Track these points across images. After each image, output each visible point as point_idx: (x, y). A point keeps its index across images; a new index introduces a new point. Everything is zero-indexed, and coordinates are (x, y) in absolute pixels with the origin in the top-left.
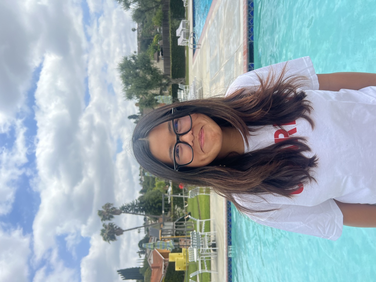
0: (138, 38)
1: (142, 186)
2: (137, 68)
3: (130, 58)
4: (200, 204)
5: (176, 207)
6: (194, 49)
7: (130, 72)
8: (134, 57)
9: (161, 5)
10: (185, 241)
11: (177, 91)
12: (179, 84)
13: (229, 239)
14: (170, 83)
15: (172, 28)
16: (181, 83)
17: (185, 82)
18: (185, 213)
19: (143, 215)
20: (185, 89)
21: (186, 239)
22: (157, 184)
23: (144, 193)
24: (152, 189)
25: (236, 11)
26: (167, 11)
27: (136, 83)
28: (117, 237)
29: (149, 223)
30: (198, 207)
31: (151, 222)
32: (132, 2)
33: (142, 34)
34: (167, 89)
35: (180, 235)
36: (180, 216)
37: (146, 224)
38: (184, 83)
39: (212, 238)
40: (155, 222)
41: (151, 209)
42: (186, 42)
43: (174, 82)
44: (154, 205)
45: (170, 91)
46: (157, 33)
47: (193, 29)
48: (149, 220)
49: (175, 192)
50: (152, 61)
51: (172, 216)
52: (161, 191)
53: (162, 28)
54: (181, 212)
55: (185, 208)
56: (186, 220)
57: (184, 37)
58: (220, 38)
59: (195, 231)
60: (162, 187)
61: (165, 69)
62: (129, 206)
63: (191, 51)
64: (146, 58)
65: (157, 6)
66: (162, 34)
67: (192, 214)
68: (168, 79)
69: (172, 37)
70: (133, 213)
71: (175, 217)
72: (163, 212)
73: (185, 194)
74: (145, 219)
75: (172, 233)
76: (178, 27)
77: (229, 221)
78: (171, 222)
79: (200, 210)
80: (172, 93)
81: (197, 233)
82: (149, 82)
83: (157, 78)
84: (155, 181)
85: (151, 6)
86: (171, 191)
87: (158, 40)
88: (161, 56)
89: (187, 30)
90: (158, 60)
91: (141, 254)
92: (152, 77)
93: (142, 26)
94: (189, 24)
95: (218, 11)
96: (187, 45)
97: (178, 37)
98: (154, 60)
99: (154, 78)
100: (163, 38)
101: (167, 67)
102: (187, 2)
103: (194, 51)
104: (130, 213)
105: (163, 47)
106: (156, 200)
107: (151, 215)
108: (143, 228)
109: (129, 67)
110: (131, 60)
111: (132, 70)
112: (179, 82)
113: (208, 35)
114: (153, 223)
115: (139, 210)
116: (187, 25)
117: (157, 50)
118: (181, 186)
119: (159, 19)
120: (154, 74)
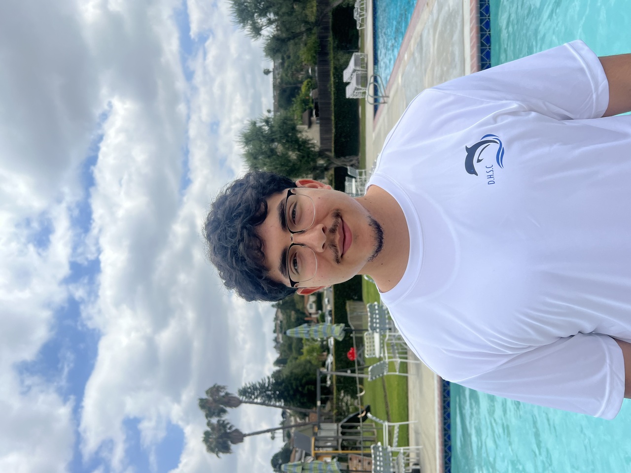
0: (274, 86)
1: (279, 352)
2: (273, 141)
3: (261, 122)
4: (387, 391)
5: (342, 395)
6: (376, 104)
7: (261, 147)
8: (267, 121)
9: (315, 28)
10: (360, 461)
11: (345, 180)
12: (348, 168)
14: (332, 166)
15: (335, 68)
16: (352, 166)
17: (359, 163)
18: (359, 406)
19: (280, 407)
20: (358, 177)
21: (361, 457)
22: (305, 349)
23: (282, 365)
24: (296, 358)
25: (456, 37)
26: (327, 37)
27: (271, 166)
28: (233, 447)
29: (291, 421)
30: (385, 396)
31: (296, 420)
32: (266, 25)
33: (282, 79)
34: (325, 175)
35: (350, 448)
36: (349, 412)
37: (286, 425)
38: (357, 164)
39: (413, 458)
40: (303, 421)
41: (294, 395)
42: (362, 91)
43: (338, 163)
44: (300, 389)
45: (331, 178)
46: (308, 77)
47: (374, 69)
48: (291, 415)
49: (340, 365)
50: (299, 127)
51: (335, 411)
52: (314, 362)
53: (316, 68)
54: (351, 405)
55: (359, 399)
56: (361, 420)
57: (357, 83)
59: (379, 444)
60: (315, 354)
61: (322, 140)
62: (254, 388)
63: (369, 109)
64: (289, 122)
65: (309, 30)
66: (317, 79)
67: (372, 408)
68: (329, 159)
69: (335, 83)
70: (263, 404)
71: (341, 414)
72: (319, 403)
73: (359, 372)
74: (283, 414)
75: (335, 443)
76: (346, 65)
77: (447, 428)
78: (332, 422)
79: (389, 404)
80: (335, 183)
81: (385, 447)
82: (294, 165)
83: (308, 157)
84: (302, 344)
85: (298, 31)
86: (332, 363)
87: (309, 88)
88: (315, 116)
89: (362, 71)
90: (310, 124)
92: (299, 155)
93: (282, 64)
94: (366, 59)
95: (421, 36)
96: (363, 97)
97: (346, 82)
98: (303, 124)
99: (303, 157)
100: (318, 85)
101: (324, 136)
102: (363, 20)
103: (376, 109)
104: (257, 403)
105: (319, 101)
106: (304, 378)
107: (294, 408)
108: (281, 431)
109: (259, 138)
110: (263, 126)
111: (264, 143)
112: (348, 164)
113: (402, 79)
114: (300, 423)
115: (272, 396)
116: (362, 62)
117: (307, 107)
118: (350, 355)
119: (312, 51)
120: (302, 150)
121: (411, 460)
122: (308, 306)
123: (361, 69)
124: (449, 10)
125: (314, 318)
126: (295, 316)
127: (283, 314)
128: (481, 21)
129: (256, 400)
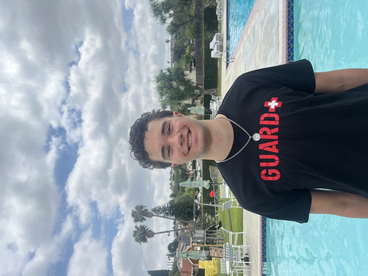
0: (171, 49)
1: (172, 190)
2: (171, 80)
3: (165, 70)
4: (231, 215)
5: (206, 215)
6: (227, 62)
7: (165, 84)
8: (168, 70)
9: (195, 19)
10: (216, 250)
11: (210, 102)
12: (212, 96)
13: (263, 255)
14: (202, 94)
15: (205, 41)
16: (213, 94)
17: (217, 92)
18: (216, 221)
19: (173, 219)
20: (217, 100)
21: (216, 248)
22: (186, 189)
23: (174, 197)
24: (181, 194)
25: (274, 30)
26: (200, 23)
27: (170, 94)
28: (148, 239)
29: (178, 227)
30: (230, 217)
31: (181, 227)
32: (168, 18)
33: (175, 45)
34: (199, 98)
35: (211, 243)
36: (210, 224)
37: (176, 229)
40: (185, 227)
41: (181, 213)
42: (220, 54)
43: (206, 92)
44: (184, 210)
45: (201, 100)
46: (190, 44)
47: (227, 42)
48: (178, 224)
49: (205, 199)
50: (185, 72)
51: (202, 223)
52: (191, 196)
53: (195, 40)
54: (211, 220)
55: (216, 217)
56: (217, 229)
57: (217, 50)
58: (257, 55)
59: (227, 243)
60: (192, 192)
61: (197, 79)
62: (160, 208)
63: (224, 64)
64: (180, 70)
65: (192, 20)
66: (195, 46)
67: (222, 223)
68: (201, 90)
69: (205, 49)
70: (164, 217)
71: (206, 225)
72: (194, 219)
73: (216, 204)
74: (174, 223)
75: (203, 241)
76: (211, 40)
78: (201, 230)
79: (232, 222)
81: (230, 245)
82: (182, 93)
83: (190, 89)
85: (185, 21)
86: (200, 197)
87: (190, 51)
88: (193, 66)
89: (220, 43)
90: (191, 70)
91: (170, 257)
92: (185, 88)
93: (176, 37)
94: (222, 36)
95: (254, 27)
96: (220, 57)
97: (211, 49)
98: (187, 70)
99: (187, 89)
100: (195, 49)
101: (199, 77)
102: (221, 15)
103: (227, 64)
104: (161, 217)
105: (196, 58)
106: (186, 205)
107: (180, 220)
108: (173, 232)
109: (164, 79)
110: (167, 72)
111: (167, 82)
112: (211, 93)
113: (243, 50)
114: (183, 228)
115: (169, 213)
116: (220, 38)
117: (189, 61)
118: (211, 195)
119: (192, 31)
120: (187, 85)
121: (244, 252)
122: (188, 167)
123: (219, 42)
124: (271, 15)
125: (191, 173)
126: (181, 172)
127: (175, 171)
128: (289, 23)
129: (160, 215)
